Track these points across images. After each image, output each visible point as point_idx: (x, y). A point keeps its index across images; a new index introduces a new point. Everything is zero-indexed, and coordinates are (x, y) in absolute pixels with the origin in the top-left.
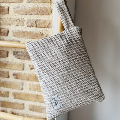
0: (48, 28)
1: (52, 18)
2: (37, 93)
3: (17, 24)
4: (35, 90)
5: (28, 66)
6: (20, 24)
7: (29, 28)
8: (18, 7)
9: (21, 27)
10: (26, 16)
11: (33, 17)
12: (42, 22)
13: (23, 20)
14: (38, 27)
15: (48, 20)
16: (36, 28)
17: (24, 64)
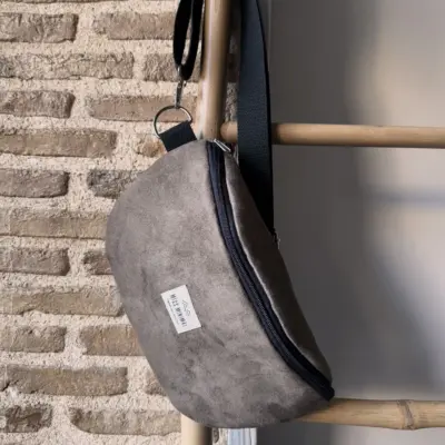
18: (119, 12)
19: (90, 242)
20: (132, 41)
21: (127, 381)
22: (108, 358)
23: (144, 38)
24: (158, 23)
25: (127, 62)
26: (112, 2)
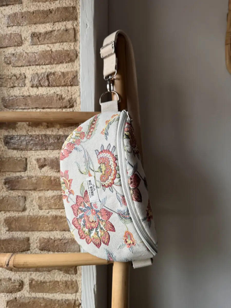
0: (71, 85)
1: (78, 67)
2: (54, 213)
3: (12, 85)
4: (50, 208)
5: (35, 162)
6: (18, 85)
7: (35, 89)
8: (14, 54)
9: (19, 89)
10: (29, 69)
11: (43, 68)
12: (60, 76)
13: (24, 77)
14: (53, 86)
15: (72, 71)
16: (49, 88)
17: (26, 159)
18: (17, 52)
19: (7, 173)
20: (24, 67)
21: (29, 244)
22: (19, 233)
23: (30, 65)
24: (37, 57)
25: (22, 78)
26: (14, 47)
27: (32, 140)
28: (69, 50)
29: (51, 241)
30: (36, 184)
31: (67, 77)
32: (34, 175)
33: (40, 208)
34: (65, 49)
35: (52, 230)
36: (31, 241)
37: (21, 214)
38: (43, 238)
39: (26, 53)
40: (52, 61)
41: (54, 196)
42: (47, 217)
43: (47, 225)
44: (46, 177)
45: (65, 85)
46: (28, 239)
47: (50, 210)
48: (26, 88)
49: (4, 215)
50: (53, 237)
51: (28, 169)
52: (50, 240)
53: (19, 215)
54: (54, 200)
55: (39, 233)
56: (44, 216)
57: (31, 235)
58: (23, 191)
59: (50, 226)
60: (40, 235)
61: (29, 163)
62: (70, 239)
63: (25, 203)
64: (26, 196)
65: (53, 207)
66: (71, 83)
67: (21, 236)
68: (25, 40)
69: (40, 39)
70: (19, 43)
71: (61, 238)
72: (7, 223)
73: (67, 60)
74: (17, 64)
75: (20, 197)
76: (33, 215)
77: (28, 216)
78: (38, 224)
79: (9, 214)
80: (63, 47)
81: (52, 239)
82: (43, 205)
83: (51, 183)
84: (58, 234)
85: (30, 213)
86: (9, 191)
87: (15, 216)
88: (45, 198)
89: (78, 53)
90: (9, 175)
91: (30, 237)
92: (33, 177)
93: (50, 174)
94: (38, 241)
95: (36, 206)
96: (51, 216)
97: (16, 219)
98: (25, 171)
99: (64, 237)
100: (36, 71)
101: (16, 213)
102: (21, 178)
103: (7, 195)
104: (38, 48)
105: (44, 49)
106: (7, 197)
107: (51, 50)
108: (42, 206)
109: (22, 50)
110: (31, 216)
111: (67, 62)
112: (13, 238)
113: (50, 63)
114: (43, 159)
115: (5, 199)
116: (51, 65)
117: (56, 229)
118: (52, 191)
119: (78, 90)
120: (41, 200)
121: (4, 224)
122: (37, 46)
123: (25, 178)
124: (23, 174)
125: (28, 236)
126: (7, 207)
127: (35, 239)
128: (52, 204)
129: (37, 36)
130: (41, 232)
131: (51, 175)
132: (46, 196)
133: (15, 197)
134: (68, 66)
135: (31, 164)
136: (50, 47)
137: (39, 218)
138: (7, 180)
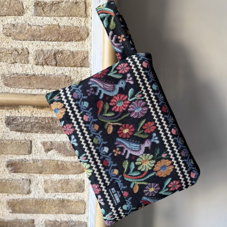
0: (82, 66)
1: (89, 47)
3: (13, 61)
4: (57, 192)
5: (41, 146)
6: (20, 61)
8: (14, 25)
9: (21, 66)
13: (27, 52)
17: (31, 142)
18: (18, 23)
20: (27, 41)
21: (34, 226)
22: (23, 215)
23: (34, 40)
24: (42, 31)
25: (24, 54)
26: (14, 16)
27: (37, 123)
28: (78, 26)
29: (57, 224)
30: (42, 167)
31: (77, 57)
32: (39, 158)
33: (46, 191)
34: (75, 25)
35: (59, 213)
36: (36, 223)
37: (25, 197)
38: (49, 220)
39: (29, 24)
40: (60, 38)
41: (61, 180)
42: (54, 200)
43: (54, 209)
44: (53, 160)
45: (74, 66)
46: (33, 221)
47: (56, 194)
48: (30, 66)
49: (6, 197)
50: (59, 219)
51: (33, 152)
52: (56, 222)
53: (23, 198)
54: (61, 184)
55: (44, 215)
56: (50, 199)
57: (36, 217)
58: (27, 174)
59: (56, 209)
60: (46, 217)
61: (33, 146)
62: (77, 221)
63: (29, 186)
64: (31, 179)
65: (60, 191)
66: (81, 64)
67: (25, 218)
68: (26, 9)
69: (45, 10)
70: (20, 12)
71: (68, 221)
72: (11, 205)
73: (77, 39)
74: (18, 37)
75: (25, 180)
76: (39, 199)
77: (34, 199)
78: (44, 207)
79: (13, 197)
80: (72, 22)
81: (58, 222)
82: (49, 188)
83: (58, 167)
84: (64, 217)
85: (35, 195)
86: (12, 174)
87: (19, 199)
88: (51, 182)
89: (89, 31)
90: (12, 157)
91: (35, 219)
92: (38, 161)
93: (57, 157)
94: (43, 222)
95: (41, 189)
96: (58, 200)
97: (20, 201)
98: (30, 154)
99: (70, 220)
100: (41, 47)
101: (20, 196)
102: (25, 162)
103: (10, 177)
104: (42, 21)
105: (49, 22)
106: (10, 179)
107: (58, 24)
108: (48, 190)
109: (23, 21)
110: (36, 199)
111: (77, 40)
112: (17, 220)
113: (57, 40)
114: (49, 142)
115: (7, 182)
116: (59, 43)
117: (62, 212)
118: (59, 175)
119: (88, 72)
120: (47, 184)
121: (8, 206)
122: (42, 17)
123: (30, 162)
124: (27, 157)
125: (33, 218)
126: (10, 190)
127: (40, 221)
128: (59, 188)
129: (42, 6)
130: (47, 214)
131: (58, 159)
132: (52, 180)
133: (19, 180)
134: (77, 45)
135: (36, 147)
136: (57, 21)
137: (45, 201)
138: (9, 163)
